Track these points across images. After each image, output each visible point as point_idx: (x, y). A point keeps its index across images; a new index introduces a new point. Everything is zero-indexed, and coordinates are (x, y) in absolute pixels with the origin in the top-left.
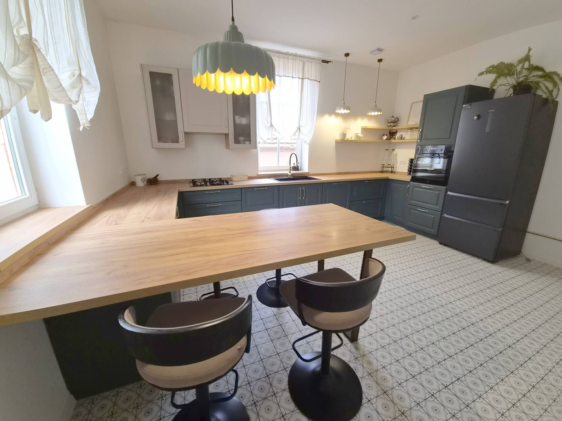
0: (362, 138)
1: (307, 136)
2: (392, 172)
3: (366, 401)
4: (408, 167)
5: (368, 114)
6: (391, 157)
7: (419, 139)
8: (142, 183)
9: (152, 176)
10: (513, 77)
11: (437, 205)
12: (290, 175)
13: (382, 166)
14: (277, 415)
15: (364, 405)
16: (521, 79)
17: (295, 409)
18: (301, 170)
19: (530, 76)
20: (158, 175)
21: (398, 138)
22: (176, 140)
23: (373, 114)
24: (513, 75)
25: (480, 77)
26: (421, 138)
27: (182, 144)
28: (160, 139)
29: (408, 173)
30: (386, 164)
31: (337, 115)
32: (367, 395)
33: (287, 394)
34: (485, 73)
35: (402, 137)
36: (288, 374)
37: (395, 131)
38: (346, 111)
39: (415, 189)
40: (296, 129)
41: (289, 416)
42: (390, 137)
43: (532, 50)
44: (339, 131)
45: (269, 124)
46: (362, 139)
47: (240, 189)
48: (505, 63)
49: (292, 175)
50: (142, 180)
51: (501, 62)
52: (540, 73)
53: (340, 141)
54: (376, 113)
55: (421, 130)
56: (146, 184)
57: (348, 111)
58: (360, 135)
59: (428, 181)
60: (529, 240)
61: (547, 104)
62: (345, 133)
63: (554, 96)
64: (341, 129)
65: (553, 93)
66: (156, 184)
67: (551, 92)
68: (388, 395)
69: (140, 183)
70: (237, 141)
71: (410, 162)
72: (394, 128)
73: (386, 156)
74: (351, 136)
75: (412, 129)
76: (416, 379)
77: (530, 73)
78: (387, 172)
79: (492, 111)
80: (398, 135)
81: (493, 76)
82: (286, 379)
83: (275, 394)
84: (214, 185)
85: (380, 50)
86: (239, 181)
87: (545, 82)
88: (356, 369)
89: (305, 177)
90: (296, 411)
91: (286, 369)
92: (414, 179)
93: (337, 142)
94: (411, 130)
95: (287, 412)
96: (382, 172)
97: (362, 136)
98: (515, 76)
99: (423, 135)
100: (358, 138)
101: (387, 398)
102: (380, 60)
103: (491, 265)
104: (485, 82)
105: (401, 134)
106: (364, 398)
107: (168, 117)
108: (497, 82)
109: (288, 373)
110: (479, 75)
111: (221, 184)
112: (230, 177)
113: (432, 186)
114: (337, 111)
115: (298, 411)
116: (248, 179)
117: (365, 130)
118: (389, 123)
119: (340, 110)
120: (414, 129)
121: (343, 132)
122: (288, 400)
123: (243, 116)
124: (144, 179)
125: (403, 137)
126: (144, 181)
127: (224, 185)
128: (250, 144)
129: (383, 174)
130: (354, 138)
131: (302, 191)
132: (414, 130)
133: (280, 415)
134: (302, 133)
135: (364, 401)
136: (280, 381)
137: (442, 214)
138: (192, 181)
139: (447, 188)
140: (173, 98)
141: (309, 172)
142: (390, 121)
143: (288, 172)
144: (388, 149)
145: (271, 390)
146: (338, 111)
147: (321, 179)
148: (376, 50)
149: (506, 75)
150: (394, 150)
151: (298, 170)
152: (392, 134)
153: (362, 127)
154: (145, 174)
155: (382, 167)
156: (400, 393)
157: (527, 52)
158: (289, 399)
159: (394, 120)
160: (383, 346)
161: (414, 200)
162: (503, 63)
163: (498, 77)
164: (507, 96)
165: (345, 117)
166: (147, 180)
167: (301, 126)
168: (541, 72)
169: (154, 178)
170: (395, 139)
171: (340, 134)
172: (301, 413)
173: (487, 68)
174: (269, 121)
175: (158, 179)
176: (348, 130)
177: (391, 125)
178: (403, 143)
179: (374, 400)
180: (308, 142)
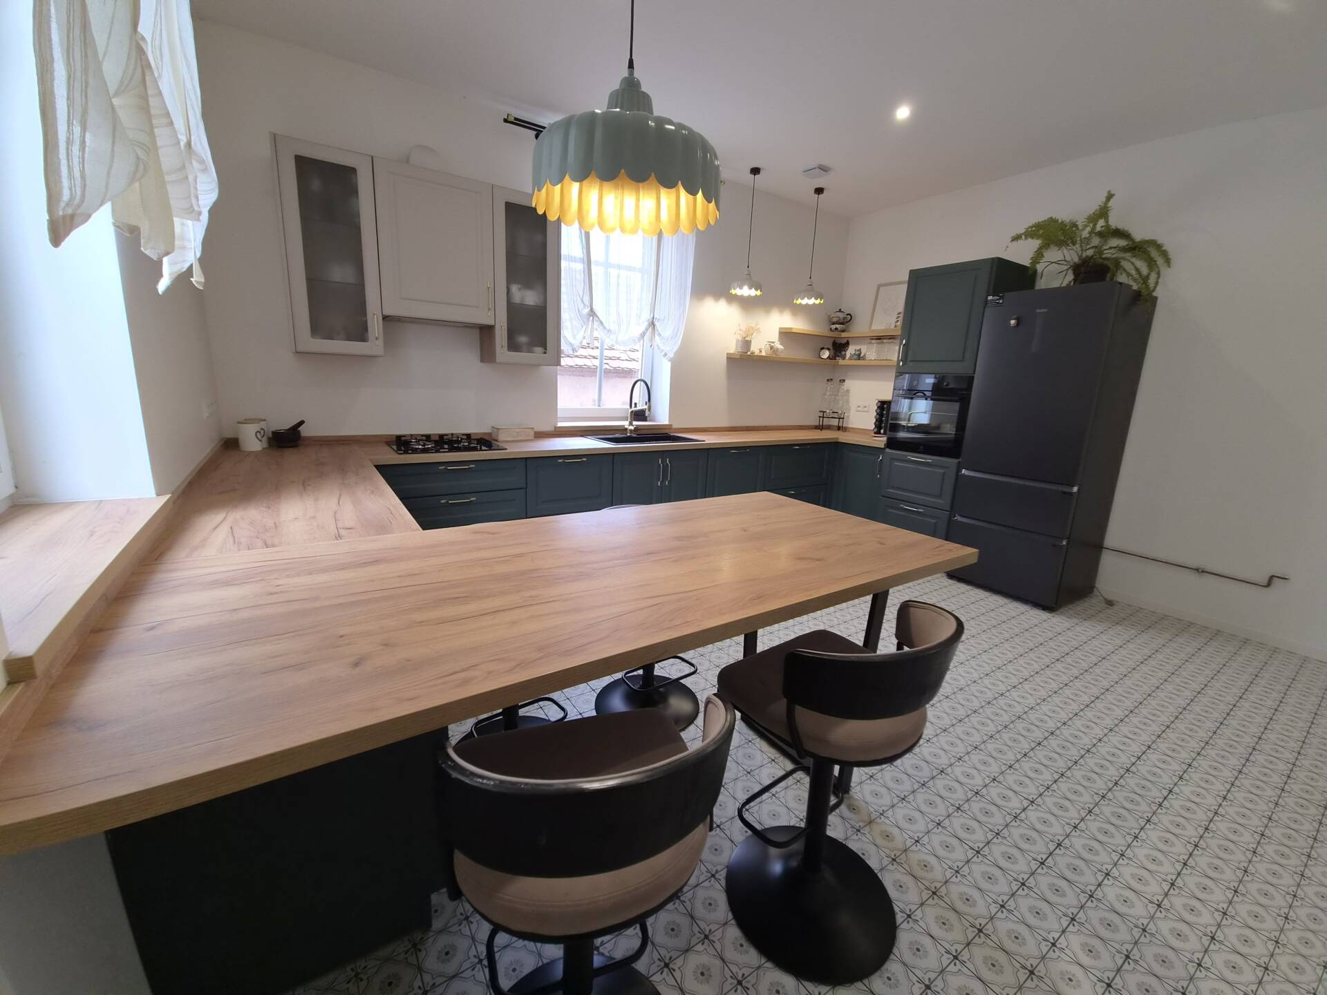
0: (782, 352)
1: (668, 343)
2: (839, 428)
3: (902, 917)
4: (875, 417)
5: (795, 302)
6: (837, 395)
7: (901, 360)
8: (259, 442)
9: (285, 424)
10: (1074, 248)
11: (940, 496)
12: (631, 431)
13: (821, 414)
14: (726, 982)
15: (901, 926)
16: (1090, 253)
17: (762, 962)
18: (651, 421)
19: (1105, 248)
20: (302, 423)
21: (852, 356)
22: (360, 333)
23: (805, 301)
24: (1074, 245)
25: (1015, 243)
26: (905, 358)
27: (375, 345)
28: (318, 328)
29: (876, 430)
30: (828, 411)
31: (732, 299)
32: (902, 906)
33: (734, 932)
34: (1023, 237)
35: (859, 355)
36: (725, 887)
37: (845, 341)
38: (753, 292)
39: (896, 463)
40: (646, 324)
41: (752, 979)
42: (835, 354)
43: (1115, 197)
44: (735, 334)
45: (586, 311)
46: (782, 355)
47: (524, 460)
48: (1058, 220)
49: (637, 429)
50: (258, 434)
51: (1051, 218)
52: (1122, 243)
53: (738, 357)
54: (812, 301)
55: (904, 341)
56: (265, 446)
57: (758, 293)
58: (778, 346)
59: (922, 447)
60: (1109, 565)
61: (1139, 302)
62: (747, 339)
63: (1152, 285)
64: (740, 330)
65: (1149, 281)
66: (297, 446)
67: (1145, 279)
68: (941, 898)
69: (252, 442)
70: (513, 346)
71: (878, 407)
72: (844, 335)
73: (828, 393)
74: (759, 346)
75: (880, 339)
76: (984, 856)
77: (1106, 242)
78: (829, 427)
79: (1042, 310)
80: (851, 350)
81: (1035, 244)
82: (721, 899)
83: (706, 937)
84: (458, 450)
85: (824, 169)
86: (513, 441)
87: (1133, 260)
88: (863, 854)
89: (661, 435)
90: (765, 965)
91: (717, 876)
92: (892, 443)
93: (731, 359)
94: (879, 341)
95: (746, 971)
96: (820, 427)
97: (782, 348)
98: (1078, 246)
99: (910, 353)
100: (774, 351)
101: (941, 903)
102: (819, 191)
103: (1049, 614)
104: (1022, 254)
105: (858, 348)
106: (899, 912)
107: (339, 274)
108: (1043, 256)
109: (723, 882)
110: (1012, 240)
111: (475, 449)
112: (490, 431)
113: (929, 459)
114: (734, 289)
115: (769, 965)
116: (535, 437)
117: (786, 335)
118: (833, 324)
119: (741, 288)
120: (884, 339)
121: (745, 338)
122: (742, 945)
123: (527, 285)
124: (262, 432)
125: (861, 356)
126: (263, 436)
127: (481, 450)
128: (545, 353)
129: (823, 431)
130: (766, 352)
131: (665, 467)
132: (885, 341)
133: (733, 980)
134: (659, 335)
135: (899, 918)
136: (710, 904)
137: (952, 515)
138: (394, 439)
139: (959, 462)
140: (357, 229)
141: (671, 425)
142: (835, 320)
143: (626, 424)
144: (832, 380)
145: (696, 929)
146: (737, 291)
147: (704, 441)
148: (818, 170)
149: (1061, 244)
150: (844, 380)
151: (645, 419)
152: (839, 348)
153: (780, 328)
154: (265, 420)
155: (820, 417)
156: (963, 889)
157: (1104, 200)
158: (742, 942)
159: (844, 318)
160: (903, 797)
161: (893, 488)
162: (1055, 221)
163: (1045, 246)
164: (1064, 285)
165: (747, 304)
166: (271, 435)
167: (658, 317)
168: (1124, 241)
169: (289, 429)
170: (844, 358)
171: (738, 341)
172: (777, 968)
173: (1029, 228)
174: (587, 303)
175: (301, 431)
176: (754, 334)
177: (836, 329)
178: (863, 367)
179: (919, 913)
180: (671, 355)
